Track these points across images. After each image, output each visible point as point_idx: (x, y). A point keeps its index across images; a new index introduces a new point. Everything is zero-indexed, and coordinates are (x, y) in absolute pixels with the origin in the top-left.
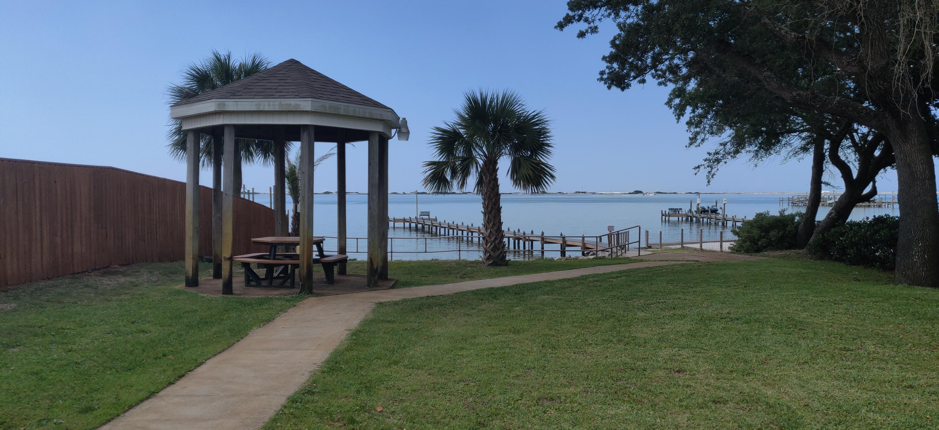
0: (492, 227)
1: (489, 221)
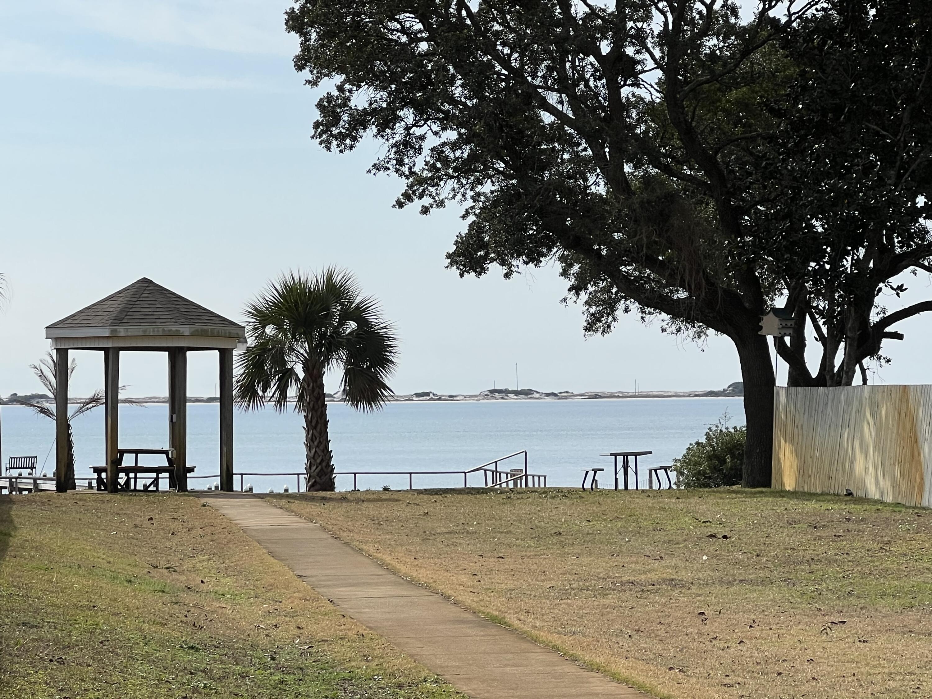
0: (318, 446)
1: (314, 438)
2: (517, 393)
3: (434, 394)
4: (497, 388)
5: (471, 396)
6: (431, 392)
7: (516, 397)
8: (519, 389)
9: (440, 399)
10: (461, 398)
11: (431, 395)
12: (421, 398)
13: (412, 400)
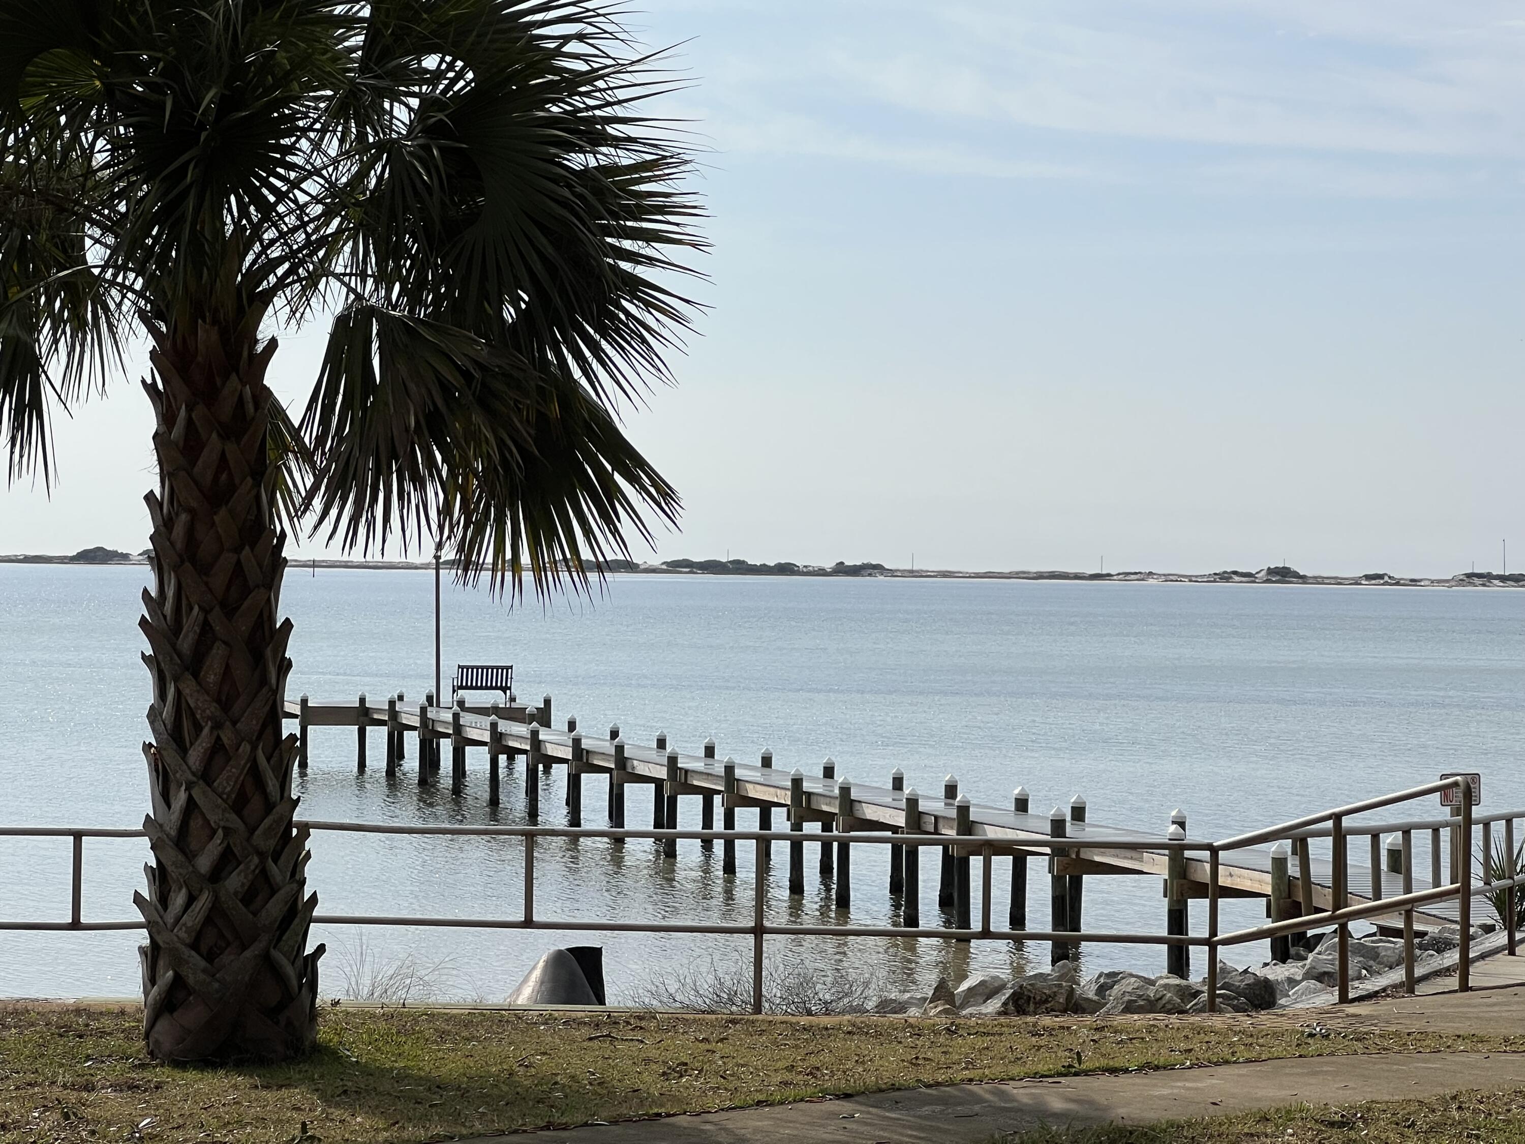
2: (1503, 578)
3: (1390, 577)
4: (1476, 571)
5: (1439, 581)
6: (1386, 574)
7: (1502, 584)
8: (1507, 574)
9: (1397, 584)
10: (1427, 583)
11: (1386, 578)
12: (1373, 582)
13: (1361, 584)
